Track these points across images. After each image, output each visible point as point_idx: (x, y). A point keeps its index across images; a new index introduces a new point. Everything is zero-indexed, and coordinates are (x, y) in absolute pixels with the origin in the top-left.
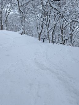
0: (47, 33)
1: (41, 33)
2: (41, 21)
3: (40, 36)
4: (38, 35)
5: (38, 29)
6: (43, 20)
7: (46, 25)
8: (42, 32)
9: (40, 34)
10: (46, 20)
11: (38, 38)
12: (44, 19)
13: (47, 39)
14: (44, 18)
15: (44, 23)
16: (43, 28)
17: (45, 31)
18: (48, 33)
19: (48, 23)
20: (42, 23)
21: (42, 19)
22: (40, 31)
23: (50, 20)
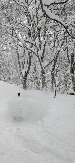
0: (40, 73)
1: (27, 73)
2: (27, 49)
3: (25, 81)
4: (21, 78)
5: (22, 66)
6: (31, 47)
7: (38, 56)
8: (30, 71)
9: (26, 76)
10: (38, 46)
11: (22, 85)
12: (32, 44)
13: (41, 85)
14: (33, 42)
15: (33, 53)
16: (32, 62)
17: (35, 70)
18: (43, 72)
19: (40, 53)
20: (30, 53)
21: (28, 45)
22: (26, 69)
23: (45, 45)
